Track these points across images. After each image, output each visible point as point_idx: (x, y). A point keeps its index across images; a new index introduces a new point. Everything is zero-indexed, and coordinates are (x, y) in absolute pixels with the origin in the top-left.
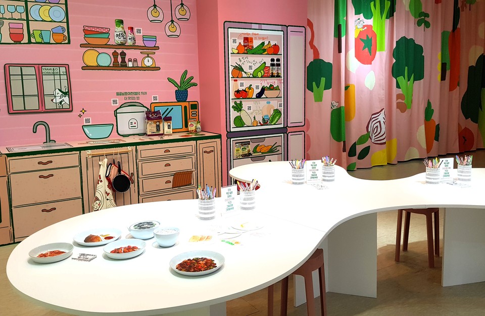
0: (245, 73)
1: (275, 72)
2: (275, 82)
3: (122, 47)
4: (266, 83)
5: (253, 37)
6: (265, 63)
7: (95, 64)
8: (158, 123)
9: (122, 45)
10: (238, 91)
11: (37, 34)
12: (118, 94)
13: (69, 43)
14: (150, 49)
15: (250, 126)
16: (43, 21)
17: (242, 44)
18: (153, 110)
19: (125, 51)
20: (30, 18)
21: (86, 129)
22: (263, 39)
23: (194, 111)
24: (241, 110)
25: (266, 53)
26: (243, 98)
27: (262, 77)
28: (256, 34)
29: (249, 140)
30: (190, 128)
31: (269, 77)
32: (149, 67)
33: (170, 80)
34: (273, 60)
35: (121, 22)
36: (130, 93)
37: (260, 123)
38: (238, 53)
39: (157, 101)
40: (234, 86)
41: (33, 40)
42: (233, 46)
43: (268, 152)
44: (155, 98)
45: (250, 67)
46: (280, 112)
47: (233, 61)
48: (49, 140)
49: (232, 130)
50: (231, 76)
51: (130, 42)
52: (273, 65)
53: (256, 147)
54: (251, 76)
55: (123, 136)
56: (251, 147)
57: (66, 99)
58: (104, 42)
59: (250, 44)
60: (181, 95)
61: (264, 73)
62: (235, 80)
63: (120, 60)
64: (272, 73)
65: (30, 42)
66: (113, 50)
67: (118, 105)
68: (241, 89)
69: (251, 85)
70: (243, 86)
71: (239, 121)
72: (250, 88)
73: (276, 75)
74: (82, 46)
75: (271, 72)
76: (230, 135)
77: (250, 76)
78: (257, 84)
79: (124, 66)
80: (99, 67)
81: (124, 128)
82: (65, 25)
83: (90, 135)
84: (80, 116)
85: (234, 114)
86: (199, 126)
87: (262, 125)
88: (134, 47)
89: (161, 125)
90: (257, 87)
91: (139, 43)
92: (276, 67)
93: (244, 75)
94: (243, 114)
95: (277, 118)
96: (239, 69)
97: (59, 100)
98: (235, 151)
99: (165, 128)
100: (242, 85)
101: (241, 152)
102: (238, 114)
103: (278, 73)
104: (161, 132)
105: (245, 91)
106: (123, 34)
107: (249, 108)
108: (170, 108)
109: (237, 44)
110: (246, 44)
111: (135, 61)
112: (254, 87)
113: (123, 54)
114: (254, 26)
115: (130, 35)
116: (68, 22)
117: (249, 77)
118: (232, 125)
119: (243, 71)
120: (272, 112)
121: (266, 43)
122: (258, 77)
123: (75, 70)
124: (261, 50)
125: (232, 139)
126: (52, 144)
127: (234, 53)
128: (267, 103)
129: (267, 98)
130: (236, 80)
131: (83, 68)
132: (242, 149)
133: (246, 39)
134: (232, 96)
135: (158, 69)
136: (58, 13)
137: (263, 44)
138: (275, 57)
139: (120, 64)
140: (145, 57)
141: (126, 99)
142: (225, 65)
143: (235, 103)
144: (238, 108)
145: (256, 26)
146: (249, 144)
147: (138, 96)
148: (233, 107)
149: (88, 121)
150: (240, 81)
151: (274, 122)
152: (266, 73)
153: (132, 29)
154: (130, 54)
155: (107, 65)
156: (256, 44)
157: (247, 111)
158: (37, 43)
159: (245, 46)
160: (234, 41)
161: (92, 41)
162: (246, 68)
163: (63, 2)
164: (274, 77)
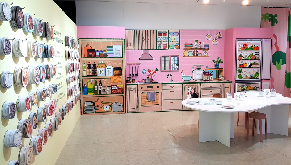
0: (244, 58)
2: (257, 61)
5: (248, 44)
6: (252, 54)
10: (240, 65)
11: (170, 46)
12: (194, 65)
13: (180, 48)
17: (243, 47)
18: (206, 71)
21: (183, 77)
22: (252, 44)
23: (221, 72)
27: (251, 59)
30: (220, 79)
33: (213, 60)
35: (197, 40)
39: (208, 68)
40: (239, 63)
42: (239, 48)
43: (252, 89)
45: (246, 56)
46: (259, 73)
47: (239, 53)
48: (171, 80)
49: (237, 80)
51: (199, 47)
52: (256, 54)
55: (195, 80)
57: (178, 67)
59: (246, 47)
60: (217, 66)
65: (168, 49)
66: (193, 50)
70: (242, 63)
71: (240, 76)
72: (245, 63)
74: (184, 49)
75: (255, 57)
78: (249, 62)
82: (179, 43)
83: (184, 79)
84: (181, 73)
86: (223, 78)
87: (250, 78)
91: (203, 47)
94: (242, 74)
95: (257, 76)
97: (175, 67)
98: (238, 88)
99: (210, 78)
101: (240, 89)
102: (240, 74)
103: (258, 58)
106: (197, 45)
111: (201, 54)
112: (247, 63)
113: (197, 52)
115: (199, 45)
116: (180, 42)
118: (237, 78)
120: (255, 73)
121: (253, 46)
123: (181, 57)
124: (251, 49)
125: (237, 83)
130: (240, 61)
131: (184, 57)
132: (241, 87)
133: (245, 45)
134: (238, 67)
135: (209, 56)
139: (195, 55)
141: (196, 67)
142: (235, 55)
143: (239, 69)
144: (240, 71)
145: (249, 40)
148: (238, 71)
152: (253, 58)
156: (249, 46)
157: (244, 72)
158: (170, 49)
159: (244, 47)
160: (240, 46)
161: (187, 48)
162: (244, 56)
163: (179, 35)
164: (256, 59)
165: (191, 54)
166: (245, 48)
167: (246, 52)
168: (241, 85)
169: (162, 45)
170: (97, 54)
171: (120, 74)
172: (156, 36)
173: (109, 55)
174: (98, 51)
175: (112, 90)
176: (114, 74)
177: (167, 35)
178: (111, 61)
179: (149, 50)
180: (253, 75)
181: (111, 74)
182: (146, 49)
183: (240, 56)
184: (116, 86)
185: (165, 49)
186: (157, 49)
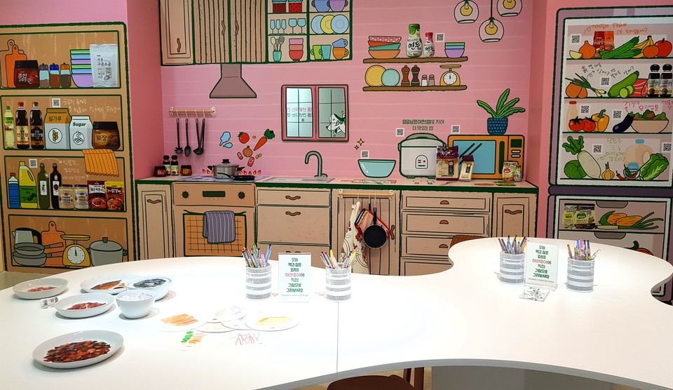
0: (594, 90)
1: (659, 89)
2: (657, 106)
3: (416, 60)
4: (638, 107)
5: (615, 30)
6: (637, 73)
7: (380, 84)
8: (451, 164)
9: (416, 57)
10: (576, 121)
11: (317, 50)
12: (405, 122)
13: (351, 58)
14: (453, 60)
15: (596, 179)
16: (324, 34)
17: (591, 43)
18: (451, 146)
19: (419, 65)
20: (311, 32)
21: (362, 164)
22: (637, 32)
23: (516, 150)
24: (579, 151)
25: (641, 55)
26: (586, 132)
27: (628, 97)
28: (621, 26)
29: (594, 202)
30: (505, 175)
31: (645, 97)
32: (450, 85)
33: (480, 103)
34: (655, 68)
35: (417, 27)
36: (421, 122)
37: (618, 175)
38: (581, 58)
39: (459, 133)
40: (568, 112)
41: (312, 58)
42: (571, 47)
43: (632, 227)
44: (456, 129)
45: (605, 81)
46: (666, 160)
47: (570, 71)
48: (320, 173)
49: (560, 182)
50: (564, 95)
51: (426, 53)
52: (653, 76)
53: (607, 216)
54: (606, 95)
55: (407, 176)
56: (596, 215)
57: (342, 127)
58: (391, 55)
59: (607, 43)
60: (497, 126)
61: (634, 90)
62: (571, 103)
63: (411, 77)
64: (653, 91)
65: (309, 60)
66: (403, 65)
67: (404, 136)
68: (582, 116)
69: (604, 111)
70: (587, 112)
71: (575, 169)
72: (601, 114)
73: (661, 93)
74: (365, 61)
75: (649, 89)
76: (555, 190)
77: (604, 95)
78: (617, 110)
79: (415, 85)
80: (383, 88)
81: (409, 167)
82: (347, 37)
83: (367, 173)
84: (357, 147)
85: (565, 157)
86: (518, 172)
87: (622, 179)
88: (432, 59)
89: (456, 167)
90: (617, 114)
91: (440, 53)
92: (662, 80)
93: (590, 93)
94: (583, 159)
95: (658, 169)
96: (581, 84)
97: (334, 127)
98: (563, 218)
99: (464, 173)
100: (585, 109)
101: (575, 220)
102: (574, 157)
103: (666, 91)
104: (455, 176)
105: (590, 120)
106: (418, 44)
107: (597, 149)
108: (477, 143)
109: (581, 43)
110: (599, 43)
111: (432, 77)
112: (610, 113)
113: (416, 70)
114: (617, 12)
115: (427, 43)
116: (351, 34)
117: (601, 97)
118: (561, 173)
119: (589, 86)
120: (647, 158)
121: (643, 38)
122: (621, 97)
123: (355, 92)
124: (632, 51)
125: (558, 197)
126: (323, 177)
127: (573, 59)
128: (637, 142)
129: (637, 133)
130: (575, 103)
131: (365, 89)
132: (578, 215)
133: (600, 35)
134: (564, 126)
135: (465, 87)
136: (341, 23)
137: (635, 40)
138: (661, 63)
139: (411, 83)
140: (447, 72)
141: (414, 128)
142: (554, 78)
143: (570, 139)
144: (575, 147)
145: (624, 12)
146: (593, 209)
147: (431, 125)
148: (565, 145)
149: (365, 154)
150: (580, 104)
151: (650, 177)
152: (638, 91)
153: (430, 35)
154: (425, 68)
155: (393, 85)
156: (619, 41)
157: (592, 153)
158: (316, 60)
159: (596, 46)
160: (576, 39)
161: (377, 55)
162: (595, 82)
163: (348, 8)
164: (656, 96)
165: (393, 78)
166: (601, 47)
167: (608, 66)
168: (579, 206)
169: (285, 48)
170: (44, 75)
171: (114, 145)
172: (267, 14)
173: (78, 80)
174: (44, 67)
175: (91, 196)
176: (94, 144)
177: (304, 9)
178: (83, 101)
179: (241, 63)
180: (636, 164)
181: (86, 144)
182: (231, 62)
183: (574, 82)
184: (102, 183)
185: (296, 60)
186: (267, 62)
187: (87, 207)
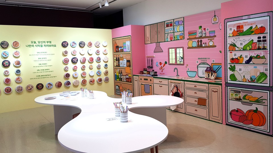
0: (238, 47)
2: (261, 53)
3: (201, 38)
4: (254, 53)
6: (253, 40)
7: (191, 46)
8: (208, 73)
10: (232, 59)
11: (176, 36)
12: (199, 59)
13: (184, 39)
14: (212, 37)
15: (240, 81)
16: (178, 32)
17: (236, 30)
20: (175, 32)
21: (188, 72)
22: (252, 24)
24: (234, 71)
25: (254, 33)
26: (236, 63)
28: (246, 23)
29: (240, 90)
31: (256, 50)
32: (211, 46)
34: (259, 38)
35: (201, 27)
36: (203, 58)
37: (248, 80)
38: (233, 36)
40: (230, 56)
42: (229, 32)
43: (255, 101)
44: (213, 61)
45: (241, 44)
46: (266, 75)
47: (230, 41)
50: (228, 50)
52: (259, 41)
53: (245, 96)
55: (200, 77)
57: (182, 60)
58: (194, 37)
59: (241, 30)
64: (259, 47)
65: (174, 40)
66: (197, 40)
67: (198, 63)
68: (234, 57)
71: (233, 77)
72: (241, 57)
73: (262, 48)
74: (188, 39)
76: (227, 85)
77: (241, 49)
79: (201, 46)
82: (183, 32)
83: (189, 75)
84: (186, 67)
85: (230, 72)
87: (250, 82)
88: (205, 37)
89: (210, 75)
90: (246, 57)
91: (208, 35)
95: (263, 79)
97: (180, 61)
98: (230, 95)
101: (234, 96)
105: (237, 59)
106: (201, 32)
107: (240, 70)
108: (220, 66)
109: (232, 31)
111: (206, 43)
113: (201, 41)
114: (244, 18)
115: (204, 32)
121: (254, 26)
122: (247, 50)
123: (185, 49)
124: (250, 32)
126: (178, 76)
127: (230, 36)
128: (254, 67)
129: (254, 64)
131: (188, 48)
133: (238, 27)
134: (229, 61)
135: (215, 46)
136: (181, 28)
137: (251, 28)
138: (262, 36)
140: (210, 41)
141: (201, 61)
142: (225, 44)
143: (231, 66)
146: (240, 93)
147: (206, 60)
148: (229, 68)
149: (188, 69)
150: (234, 53)
151: (260, 82)
152: (253, 47)
153: (205, 29)
154: (204, 40)
155: (195, 46)
166: (239, 32)
167: (242, 38)
168: (236, 91)
169: (169, 37)
172: (165, 27)
173: (124, 50)
176: (127, 66)
177: (173, 25)
178: (125, 55)
180: (255, 76)
182: (158, 42)
183: (231, 45)
184: (128, 75)
185: (171, 40)
186: (165, 41)
187: (126, 81)
